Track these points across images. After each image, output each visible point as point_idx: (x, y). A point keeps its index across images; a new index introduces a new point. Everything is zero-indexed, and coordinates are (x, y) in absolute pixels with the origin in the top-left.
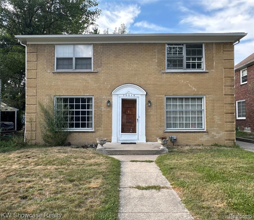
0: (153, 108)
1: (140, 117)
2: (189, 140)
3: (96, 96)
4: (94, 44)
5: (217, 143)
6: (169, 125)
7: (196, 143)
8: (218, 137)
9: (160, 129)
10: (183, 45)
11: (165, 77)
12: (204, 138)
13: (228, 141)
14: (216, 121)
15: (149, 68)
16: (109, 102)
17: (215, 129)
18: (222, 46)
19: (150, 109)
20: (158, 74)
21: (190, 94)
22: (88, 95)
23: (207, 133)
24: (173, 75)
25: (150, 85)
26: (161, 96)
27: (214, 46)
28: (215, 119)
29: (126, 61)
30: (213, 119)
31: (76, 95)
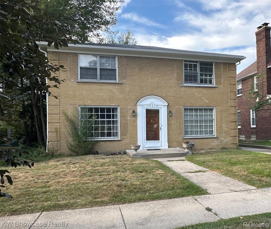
0: (174, 117)
1: (163, 126)
2: (203, 145)
3: (122, 106)
4: (119, 56)
5: (224, 147)
6: (186, 133)
7: (209, 148)
8: (225, 142)
9: (180, 136)
10: (197, 62)
11: (184, 90)
12: (215, 143)
13: (233, 145)
14: (224, 128)
15: (170, 82)
16: (134, 112)
17: (223, 135)
18: (228, 66)
19: (171, 119)
20: (177, 87)
21: (203, 106)
22: (114, 105)
23: (217, 139)
24: (189, 89)
25: (171, 97)
26: (180, 107)
27: (222, 65)
28: (223, 127)
29: (149, 74)
30: (221, 127)
31: (101, 105)
